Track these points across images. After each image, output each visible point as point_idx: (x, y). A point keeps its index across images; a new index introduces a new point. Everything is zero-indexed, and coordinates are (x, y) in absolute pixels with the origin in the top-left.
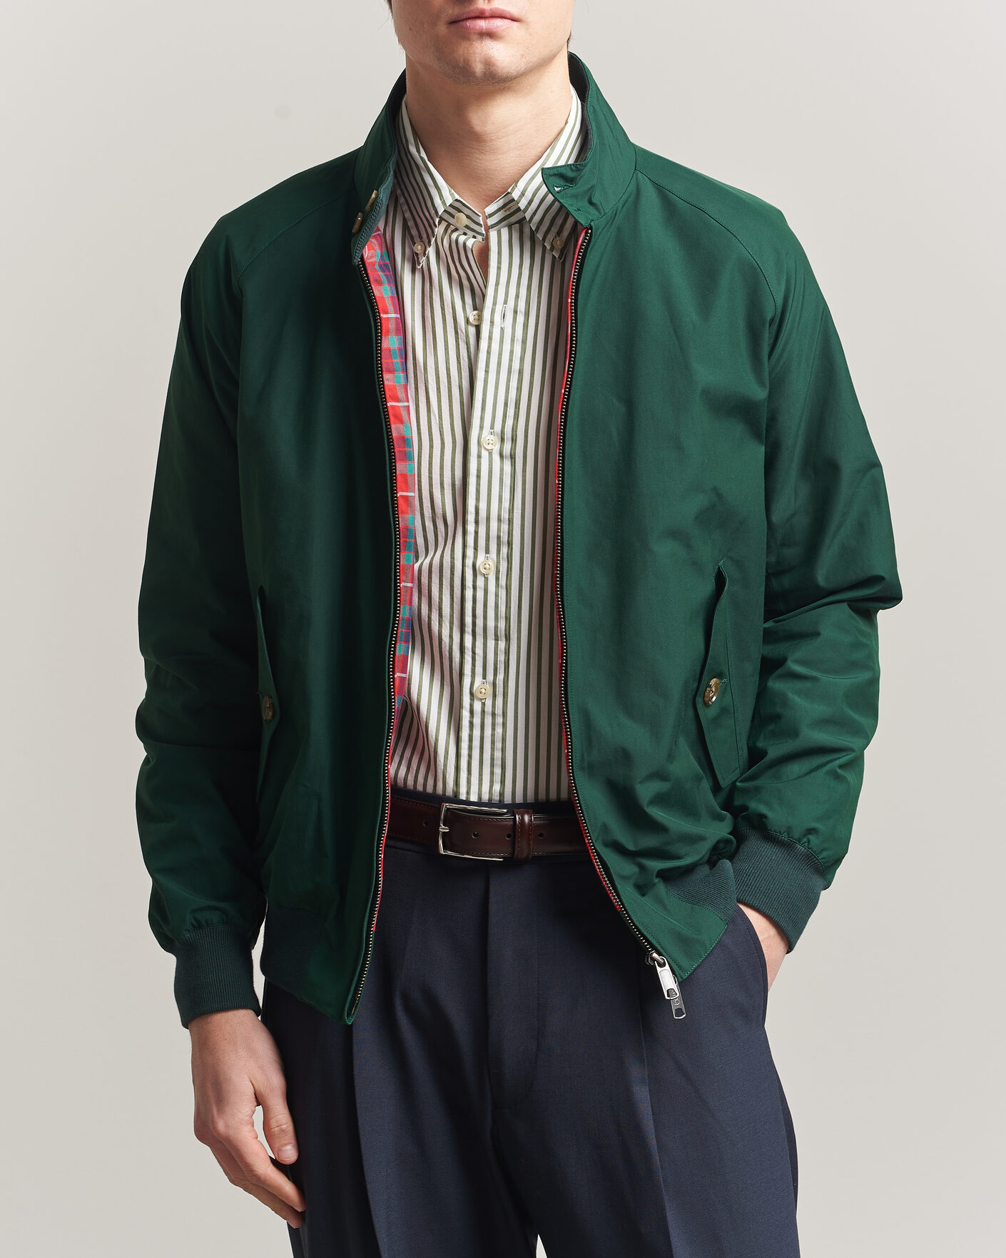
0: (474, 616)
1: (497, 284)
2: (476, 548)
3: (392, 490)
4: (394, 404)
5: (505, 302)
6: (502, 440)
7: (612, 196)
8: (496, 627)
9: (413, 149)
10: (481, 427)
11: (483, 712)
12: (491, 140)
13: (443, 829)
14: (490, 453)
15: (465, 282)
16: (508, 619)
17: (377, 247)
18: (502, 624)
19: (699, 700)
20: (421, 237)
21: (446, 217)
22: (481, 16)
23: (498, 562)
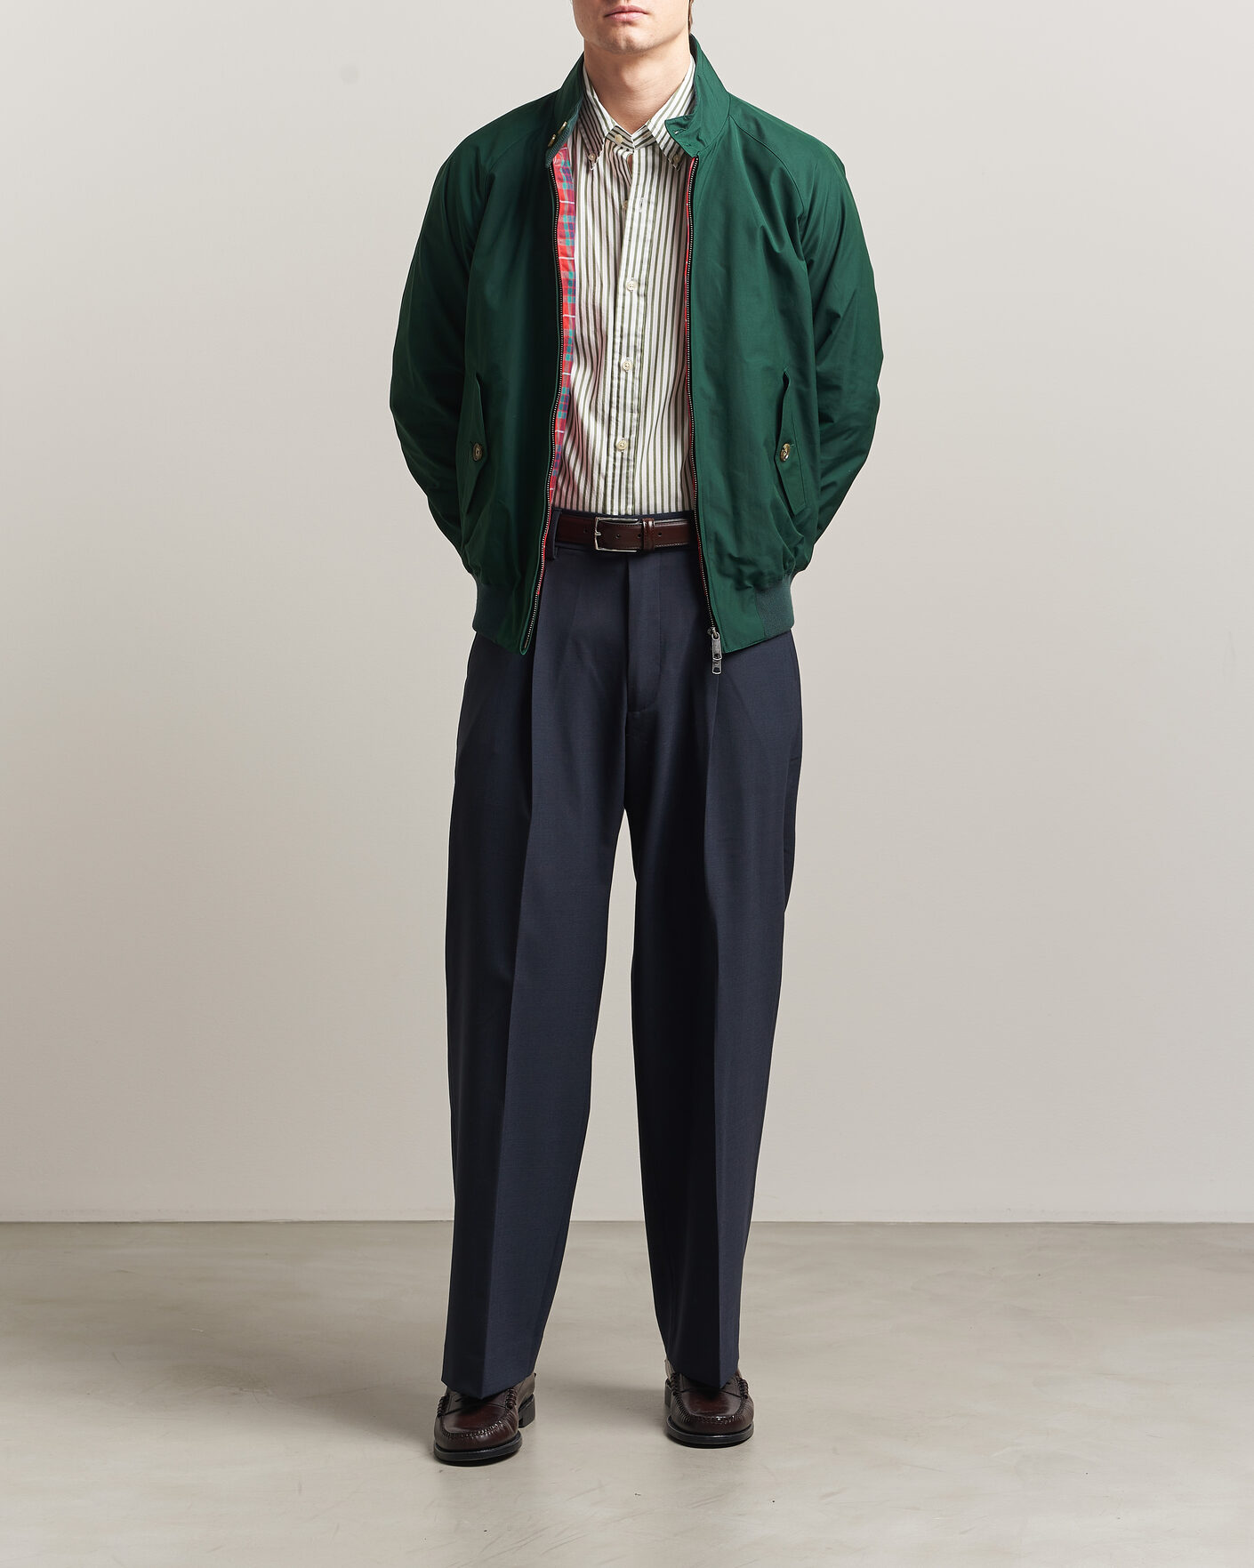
0: (618, 397)
1: (638, 184)
2: (620, 353)
3: (560, 313)
4: (563, 258)
5: (643, 196)
6: (639, 284)
7: (712, 136)
8: (632, 404)
9: (589, 93)
10: (626, 276)
11: (622, 458)
12: (637, 91)
13: (597, 534)
14: (631, 293)
15: (621, 181)
16: (639, 399)
17: (562, 158)
18: (636, 402)
19: (777, 458)
20: (593, 151)
21: (610, 137)
22: (623, 11)
23: (635, 362)
